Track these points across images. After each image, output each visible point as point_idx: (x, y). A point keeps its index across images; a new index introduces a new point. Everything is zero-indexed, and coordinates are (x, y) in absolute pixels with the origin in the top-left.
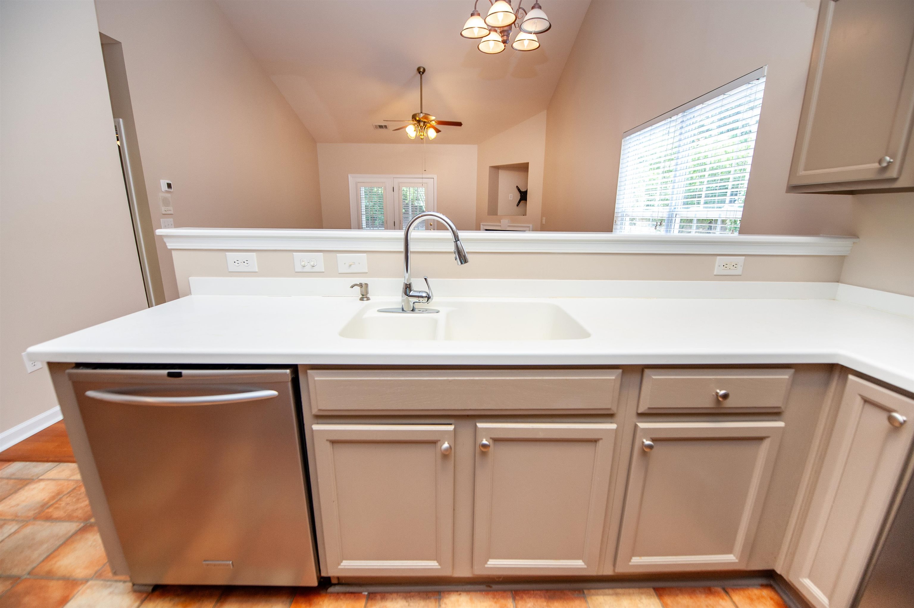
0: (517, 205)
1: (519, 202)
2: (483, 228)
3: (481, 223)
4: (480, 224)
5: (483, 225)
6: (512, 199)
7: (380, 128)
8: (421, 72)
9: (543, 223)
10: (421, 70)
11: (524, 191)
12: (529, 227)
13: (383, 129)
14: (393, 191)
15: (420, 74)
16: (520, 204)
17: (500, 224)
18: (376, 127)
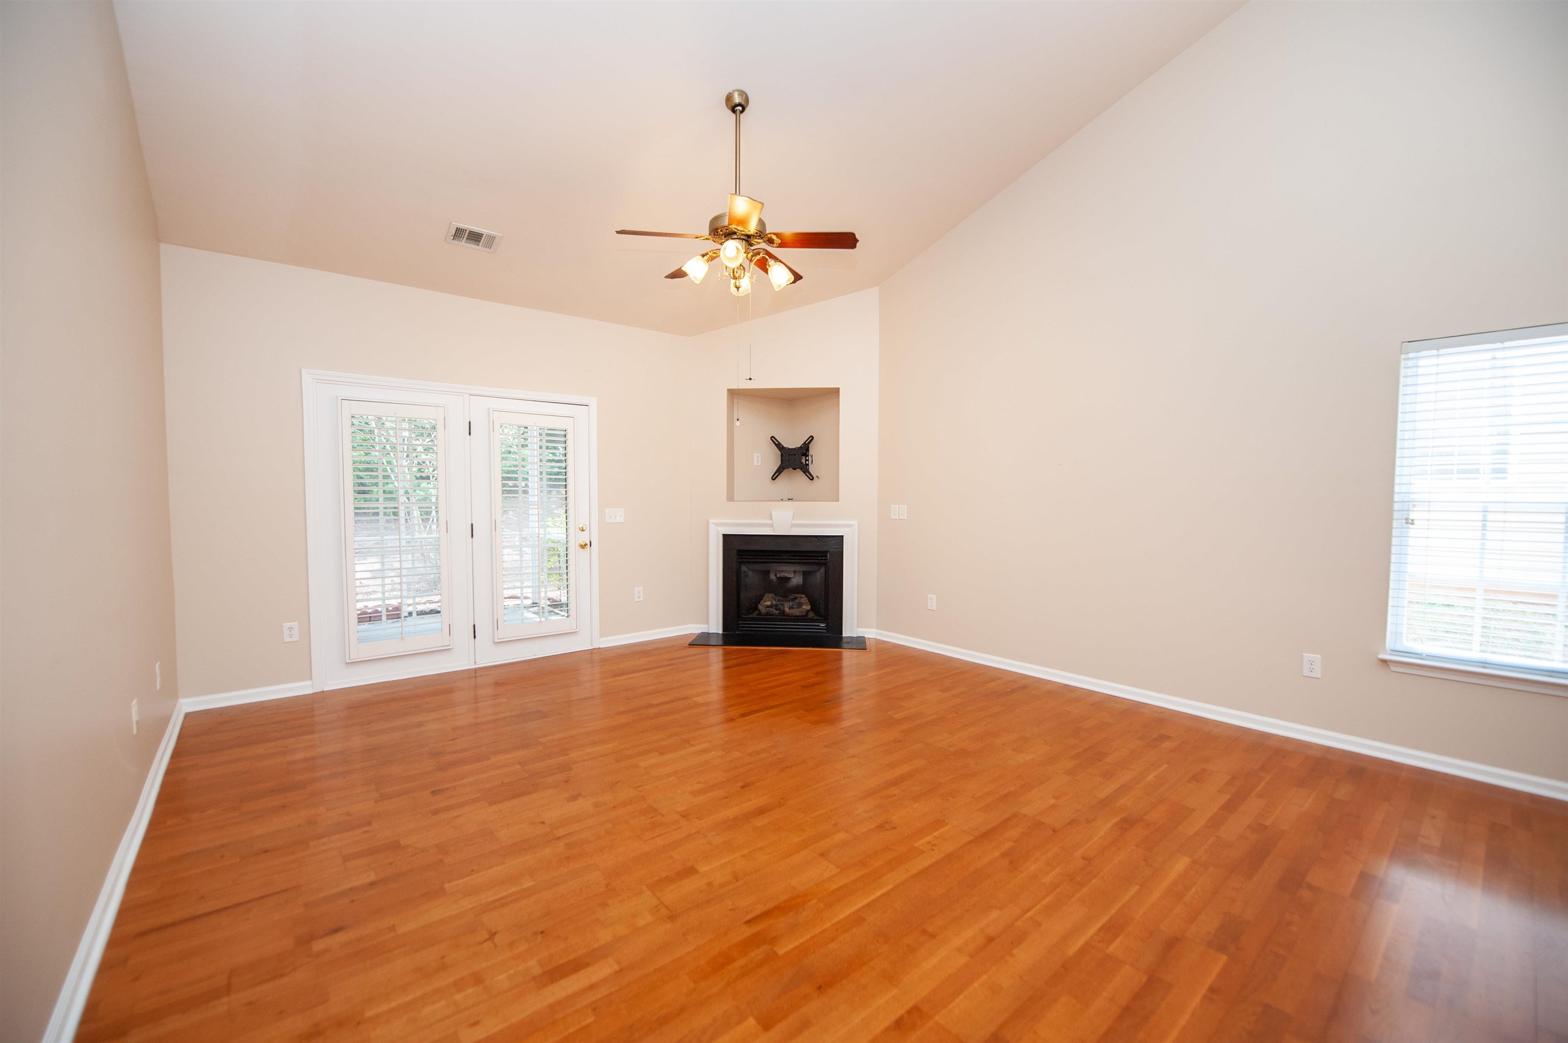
1: (779, 471)
2: (717, 532)
3: (710, 521)
4: (708, 523)
5: (716, 524)
6: (760, 464)
7: (465, 242)
8: (737, 107)
9: (897, 518)
10: (737, 99)
11: (794, 447)
12: (850, 526)
13: (478, 245)
14: (470, 434)
15: (734, 111)
16: (781, 475)
17: (770, 522)
18: (459, 233)
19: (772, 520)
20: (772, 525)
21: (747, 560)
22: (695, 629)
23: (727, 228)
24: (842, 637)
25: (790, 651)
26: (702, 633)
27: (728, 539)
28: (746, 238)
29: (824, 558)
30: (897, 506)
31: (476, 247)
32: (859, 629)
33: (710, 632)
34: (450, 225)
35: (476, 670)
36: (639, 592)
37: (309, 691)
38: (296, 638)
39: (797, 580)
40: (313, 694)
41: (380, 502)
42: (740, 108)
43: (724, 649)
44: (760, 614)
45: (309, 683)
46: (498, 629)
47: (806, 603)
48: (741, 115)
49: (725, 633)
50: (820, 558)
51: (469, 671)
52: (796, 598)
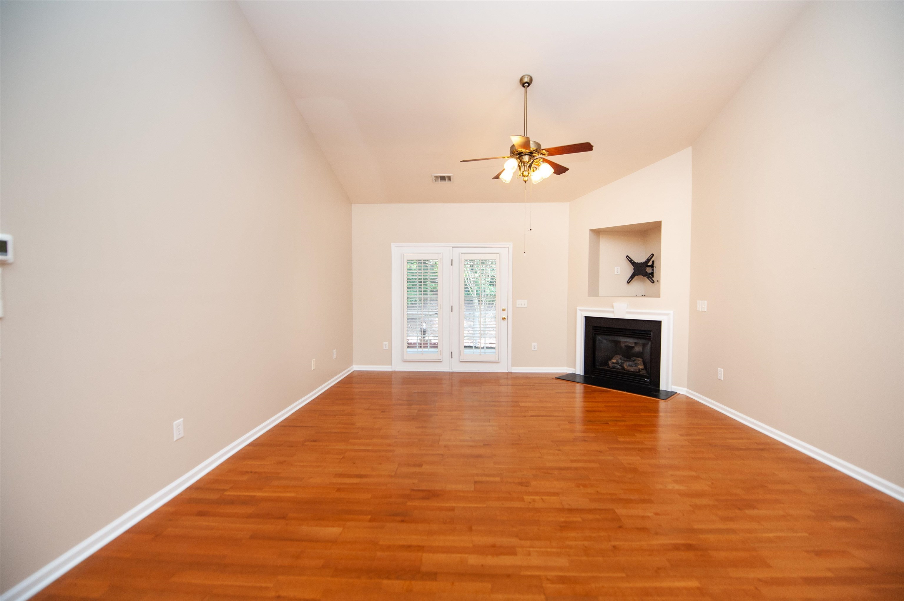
0: (628, 282)
1: (632, 278)
2: (582, 315)
3: (578, 308)
4: (576, 309)
5: (580, 310)
6: (619, 273)
7: (440, 181)
8: (526, 84)
9: (701, 311)
10: (526, 80)
11: (641, 262)
12: (667, 314)
13: (446, 181)
14: (452, 265)
15: (524, 86)
16: (632, 280)
17: (611, 310)
18: (436, 178)
19: (613, 308)
20: (613, 312)
21: (600, 333)
22: (565, 370)
23: (517, 151)
24: (659, 390)
25: (610, 391)
26: (573, 373)
27: (588, 319)
28: (529, 154)
29: (649, 335)
30: (701, 301)
31: (445, 182)
32: (673, 387)
33: (576, 373)
34: (432, 177)
35: (452, 373)
36: (534, 346)
37: (390, 370)
38: (387, 348)
39: (638, 349)
40: (392, 371)
41: (417, 295)
42: (527, 84)
43: (584, 385)
44: (609, 367)
45: (390, 366)
46: (461, 355)
47: (641, 364)
48: (528, 88)
49: (585, 375)
50: (646, 335)
51: (449, 372)
52: (635, 360)
